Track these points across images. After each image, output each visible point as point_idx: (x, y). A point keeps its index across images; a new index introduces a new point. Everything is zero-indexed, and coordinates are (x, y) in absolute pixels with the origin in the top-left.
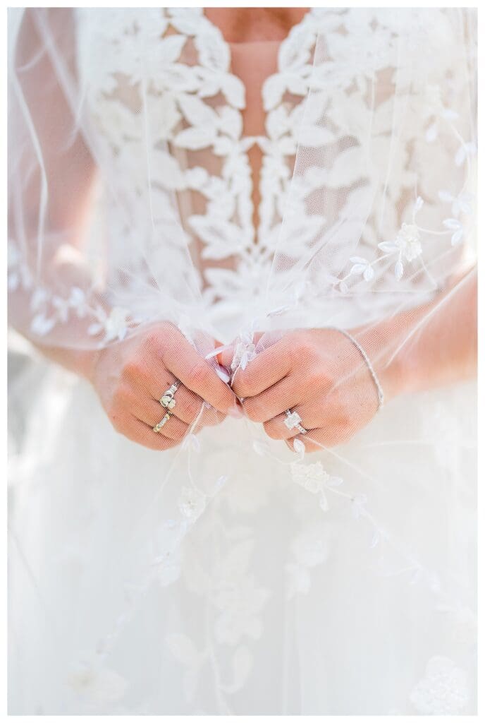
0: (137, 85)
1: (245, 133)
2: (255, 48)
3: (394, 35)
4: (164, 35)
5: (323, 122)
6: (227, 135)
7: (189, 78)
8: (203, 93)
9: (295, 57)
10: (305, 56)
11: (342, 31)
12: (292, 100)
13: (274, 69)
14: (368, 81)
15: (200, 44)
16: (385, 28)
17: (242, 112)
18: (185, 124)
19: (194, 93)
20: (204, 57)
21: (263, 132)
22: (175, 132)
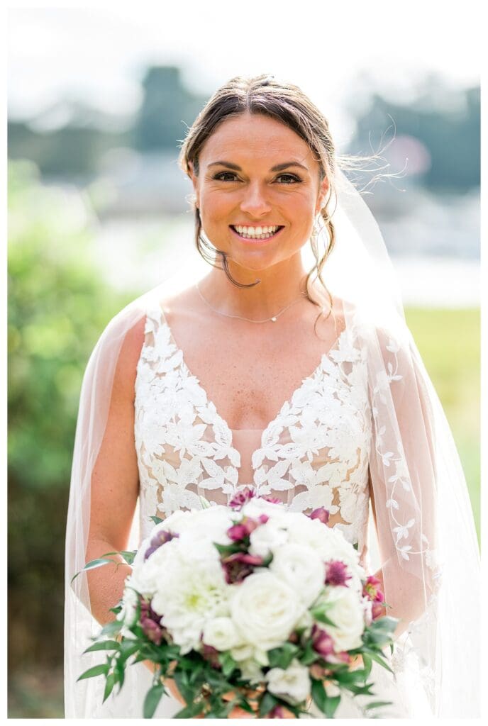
0: (178, 452)
1: (240, 482)
2: (247, 433)
3: (329, 429)
4: (194, 424)
5: (286, 477)
6: (230, 483)
7: (209, 449)
8: (215, 458)
9: (271, 439)
10: (276, 439)
11: (299, 425)
12: (269, 463)
13: (259, 446)
14: (314, 455)
15: (215, 429)
16: (322, 424)
17: (239, 469)
18: (205, 475)
19: (212, 458)
20: (217, 437)
21: (252, 481)
22: (199, 479)
